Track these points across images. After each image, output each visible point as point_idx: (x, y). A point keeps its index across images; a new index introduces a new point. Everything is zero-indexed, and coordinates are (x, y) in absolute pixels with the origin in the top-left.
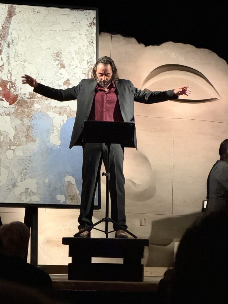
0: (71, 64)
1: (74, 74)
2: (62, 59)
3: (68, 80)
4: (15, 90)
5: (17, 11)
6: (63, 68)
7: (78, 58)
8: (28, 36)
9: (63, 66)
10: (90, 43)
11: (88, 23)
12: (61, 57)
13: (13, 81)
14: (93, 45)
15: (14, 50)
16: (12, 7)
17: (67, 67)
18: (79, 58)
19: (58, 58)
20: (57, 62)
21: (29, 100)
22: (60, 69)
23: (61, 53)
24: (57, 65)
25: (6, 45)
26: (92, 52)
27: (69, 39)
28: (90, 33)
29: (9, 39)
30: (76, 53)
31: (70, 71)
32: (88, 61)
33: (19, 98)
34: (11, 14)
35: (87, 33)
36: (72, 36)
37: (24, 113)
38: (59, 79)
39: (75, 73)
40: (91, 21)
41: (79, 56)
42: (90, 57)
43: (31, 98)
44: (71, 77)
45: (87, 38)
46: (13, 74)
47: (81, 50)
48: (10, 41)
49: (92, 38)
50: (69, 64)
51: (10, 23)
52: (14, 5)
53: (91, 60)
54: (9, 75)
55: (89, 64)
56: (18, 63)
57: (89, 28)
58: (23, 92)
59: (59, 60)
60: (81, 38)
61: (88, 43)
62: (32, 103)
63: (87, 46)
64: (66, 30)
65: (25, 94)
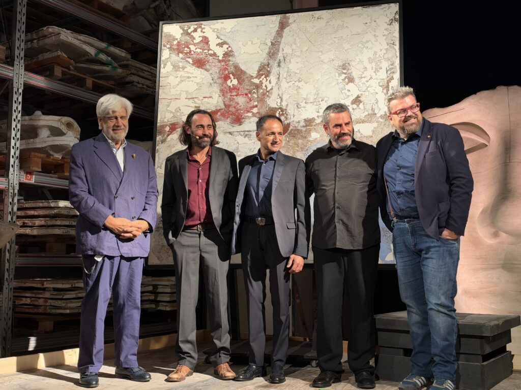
0: (363, 76)
1: (367, 89)
2: (350, 71)
3: (358, 97)
4: (286, 118)
5: (290, 21)
6: (351, 82)
7: (372, 68)
8: (305, 49)
9: (351, 80)
10: (390, 45)
11: (387, 20)
12: (348, 69)
13: (284, 108)
14: (395, 47)
15: (286, 69)
16: (285, 18)
17: (357, 81)
18: (374, 67)
19: (345, 71)
20: (344, 76)
21: (304, 129)
22: (347, 84)
23: (349, 64)
24: (343, 80)
25: (276, 64)
26: (393, 57)
27: (360, 45)
28: (390, 33)
29: (280, 56)
30: (370, 60)
31: (361, 85)
32: (388, 69)
33: (291, 128)
34: (283, 26)
35: (386, 33)
36: (364, 40)
37: (298, 145)
38: (345, 97)
39: (368, 87)
40: (392, 17)
41: (374, 64)
42: (390, 63)
43: (306, 126)
44: (363, 93)
45: (386, 39)
46: (284, 99)
47: (377, 56)
48: (282, 58)
49: (393, 39)
50: (360, 76)
51: (281, 37)
52: (287, 15)
53: (392, 67)
54: (279, 101)
55: (389, 73)
56: (291, 84)
57: (389, 27)
58: (296, 119)
59: (345, 74)
60: (376, 41)
61: (387, 45)
62: (309, 132)
63: (387, 50)
64: (356, 33)
65: (299, 122)
